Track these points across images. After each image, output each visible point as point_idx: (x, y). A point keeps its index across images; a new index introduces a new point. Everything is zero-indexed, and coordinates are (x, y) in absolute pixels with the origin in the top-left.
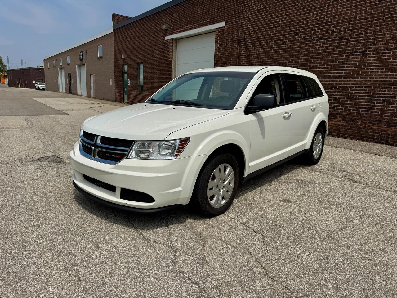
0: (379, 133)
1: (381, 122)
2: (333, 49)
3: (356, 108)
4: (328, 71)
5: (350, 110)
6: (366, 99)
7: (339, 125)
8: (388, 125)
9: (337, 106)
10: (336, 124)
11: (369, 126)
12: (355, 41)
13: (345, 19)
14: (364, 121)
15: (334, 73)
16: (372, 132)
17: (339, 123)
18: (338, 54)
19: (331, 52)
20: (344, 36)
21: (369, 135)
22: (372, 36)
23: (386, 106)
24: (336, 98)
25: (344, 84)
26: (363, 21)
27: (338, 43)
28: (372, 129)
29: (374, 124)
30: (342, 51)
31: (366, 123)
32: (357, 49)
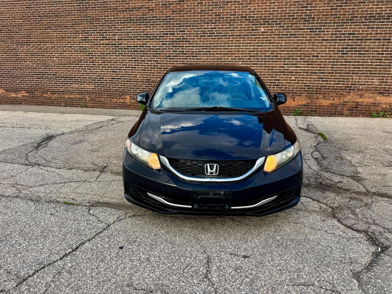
0: (48, 99)
1: (48, 91)
2: (7, 39)
3: (31, 83)
4: (7, 55)
5: (29, 84)
6: (36, 77)
7: (25, 96)
8: (52, 93)
9: (20, 82)
10: (23, 96)
11: (42, 95)
12: (19, 34)
13: (9, 17)
14: (39, 92)
15: (12, 58)
16: (44, 99)
17: (25, 95)
18: (11, 43)
19: (6, 41)
20: (11, 30)
21: (44, 101)
22: (28, 32)
23: (48, 81)
24: (18, 76)
25: (20, 66)
26: (20, 20)
27: (9, 35)
28: (44, 97)
29: (45, 93)
30: (12, 41)
31: (40, 93)
32: (22, 41)
